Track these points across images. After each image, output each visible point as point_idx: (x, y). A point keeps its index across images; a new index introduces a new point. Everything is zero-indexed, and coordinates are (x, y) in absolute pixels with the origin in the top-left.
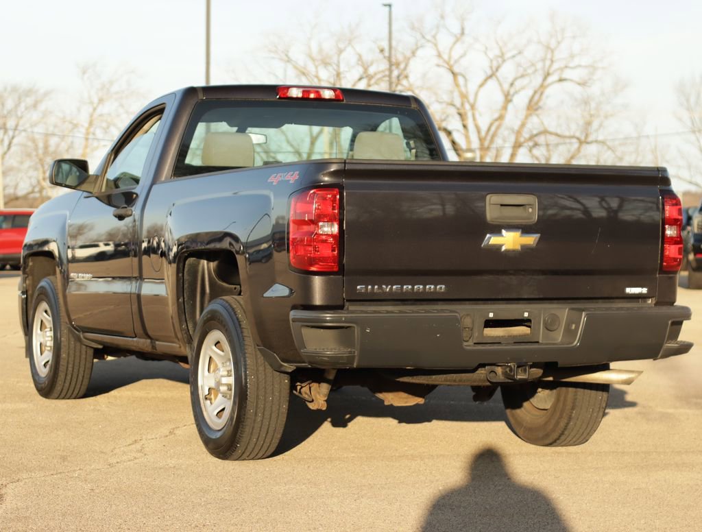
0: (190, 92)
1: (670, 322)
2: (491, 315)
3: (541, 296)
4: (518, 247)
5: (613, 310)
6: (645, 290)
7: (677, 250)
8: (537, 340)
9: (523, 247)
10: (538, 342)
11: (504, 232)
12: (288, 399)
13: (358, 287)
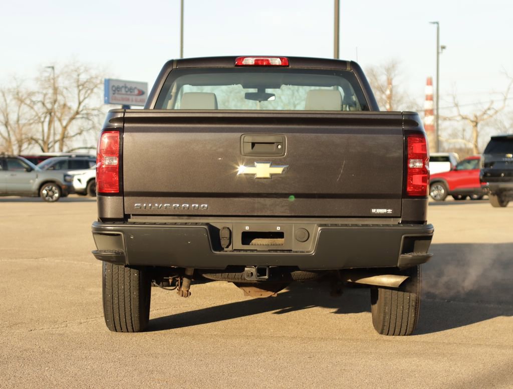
0: (170, 63)
1: (403, 236)
2: (247, 228)
3: (293, 215)
4: (268, 176)
5: (339, 226)
6: (390, 211)
7: (421, 179)
8: (290, 249)
9: (272, 175)
10: (291, 250)
11: (256, 164)
12: (138, 288)
13: (136, 205)
